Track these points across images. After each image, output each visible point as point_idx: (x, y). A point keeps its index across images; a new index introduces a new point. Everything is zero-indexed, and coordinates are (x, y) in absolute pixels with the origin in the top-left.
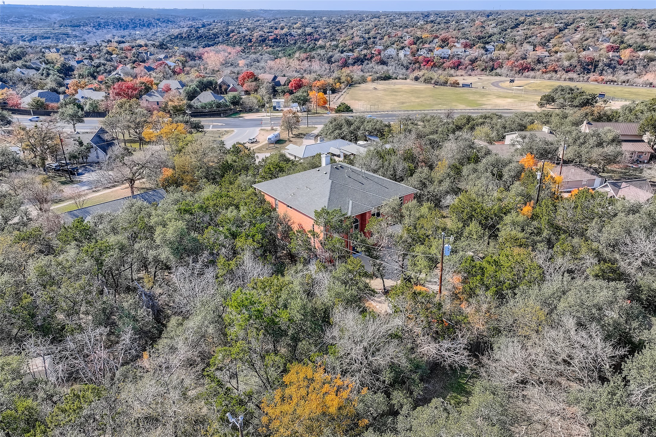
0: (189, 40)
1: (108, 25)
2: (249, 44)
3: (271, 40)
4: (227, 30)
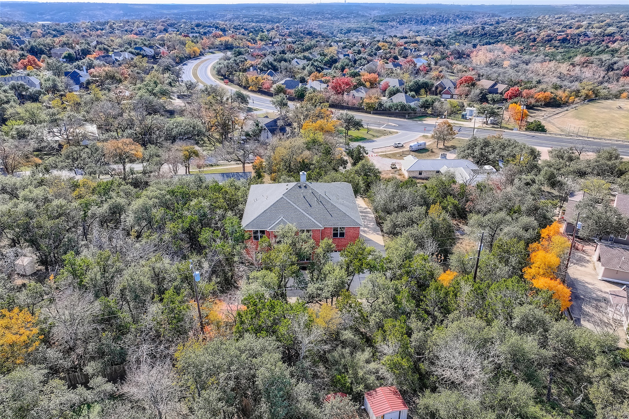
0: (473, 37)
1: (411, 21)
2: (531, 44)
3: (559, 40)
4: (514, 29)
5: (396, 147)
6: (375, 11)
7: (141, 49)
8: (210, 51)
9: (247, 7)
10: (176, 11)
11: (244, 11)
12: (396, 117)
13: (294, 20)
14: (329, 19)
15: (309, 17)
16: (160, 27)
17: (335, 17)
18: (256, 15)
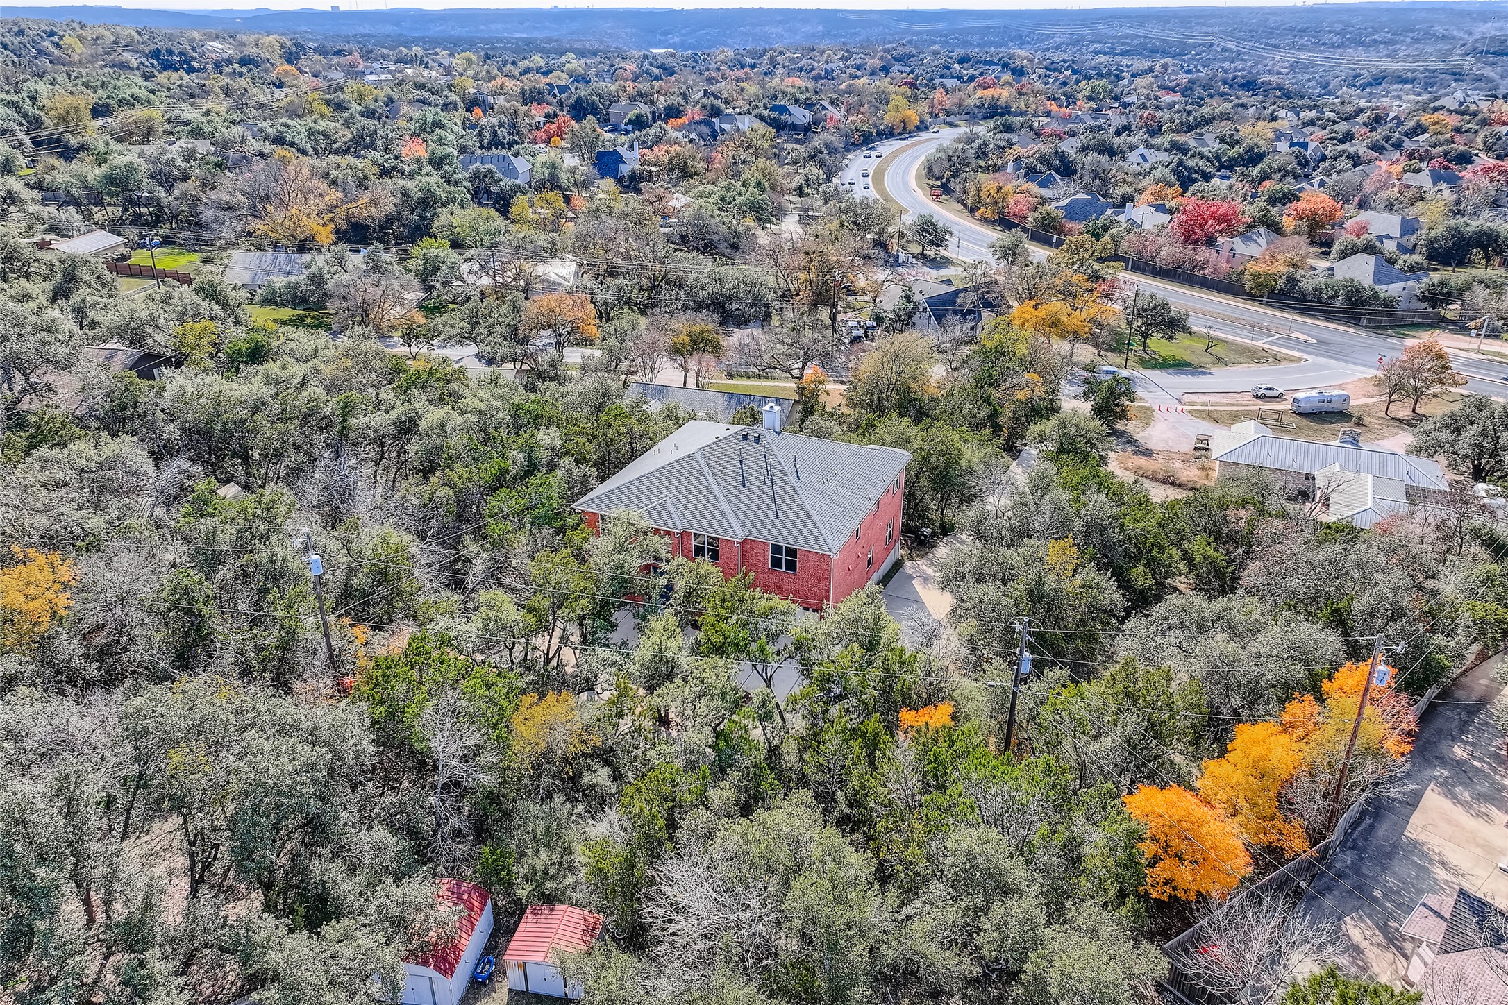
5: (1257, 397)
6: (1489, 25)
7: (782, 109)
8: (948, 119)
9: (1111, 17)
10: (938, 26)
11: (1100, 27)
12: (1331, 320)
13: (1224, 50)
14: (1332, 46)
15: (1272, 41)
16: (876, 63)
17: (1352, 41)
18: (1127, 36)
